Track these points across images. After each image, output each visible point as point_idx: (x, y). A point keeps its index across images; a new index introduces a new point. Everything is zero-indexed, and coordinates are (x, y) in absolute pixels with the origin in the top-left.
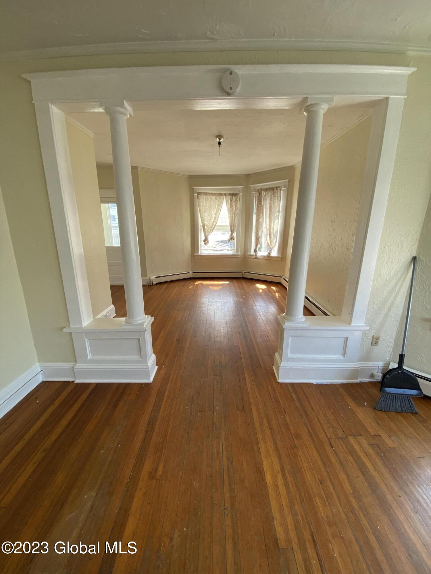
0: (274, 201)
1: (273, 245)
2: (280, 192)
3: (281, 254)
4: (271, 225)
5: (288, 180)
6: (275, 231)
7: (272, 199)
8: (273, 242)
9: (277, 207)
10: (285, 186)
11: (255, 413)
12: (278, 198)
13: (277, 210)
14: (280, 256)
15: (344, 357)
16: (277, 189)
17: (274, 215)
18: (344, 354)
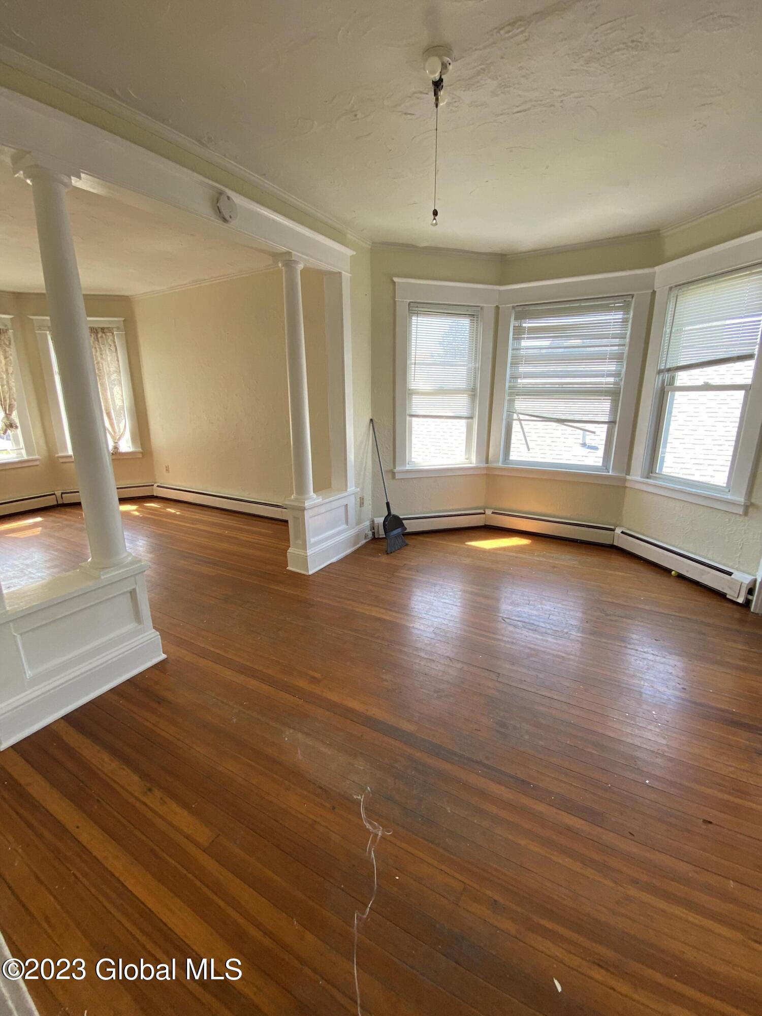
0: (104, 352)
1: (119, 431)
2: (112, 339)
3: (140, 446)
4: (107, 395)
5: (123, 319)
6: (118, 407)
7: (98, 349)
8: (118, 426)
9: (112, 364)
10: (118, 329)
11: (324, 601)
12: (109, 349)
13: (113, 369)
14: (140, 450)
15: (347, 525)
16: (103, 332)
17: (109, 377)
18: (347, 523)
